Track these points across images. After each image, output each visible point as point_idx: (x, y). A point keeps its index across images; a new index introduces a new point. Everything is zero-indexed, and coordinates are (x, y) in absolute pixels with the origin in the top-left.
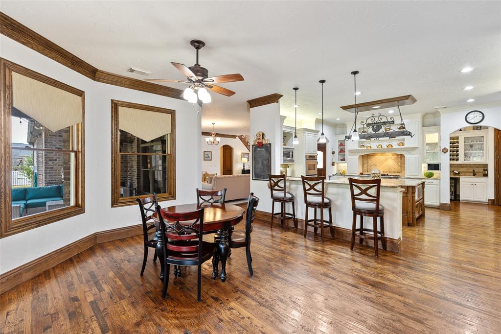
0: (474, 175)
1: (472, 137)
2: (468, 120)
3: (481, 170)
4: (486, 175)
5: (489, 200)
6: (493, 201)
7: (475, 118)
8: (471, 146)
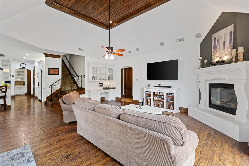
0: (20, 85)
1: (19, 71)
2: (21, 66)
3: (22, 83)
4: (24, 85)
5: (26, 93)
6: (27, 93)
7: (23, 66)
8: (19, 74)
